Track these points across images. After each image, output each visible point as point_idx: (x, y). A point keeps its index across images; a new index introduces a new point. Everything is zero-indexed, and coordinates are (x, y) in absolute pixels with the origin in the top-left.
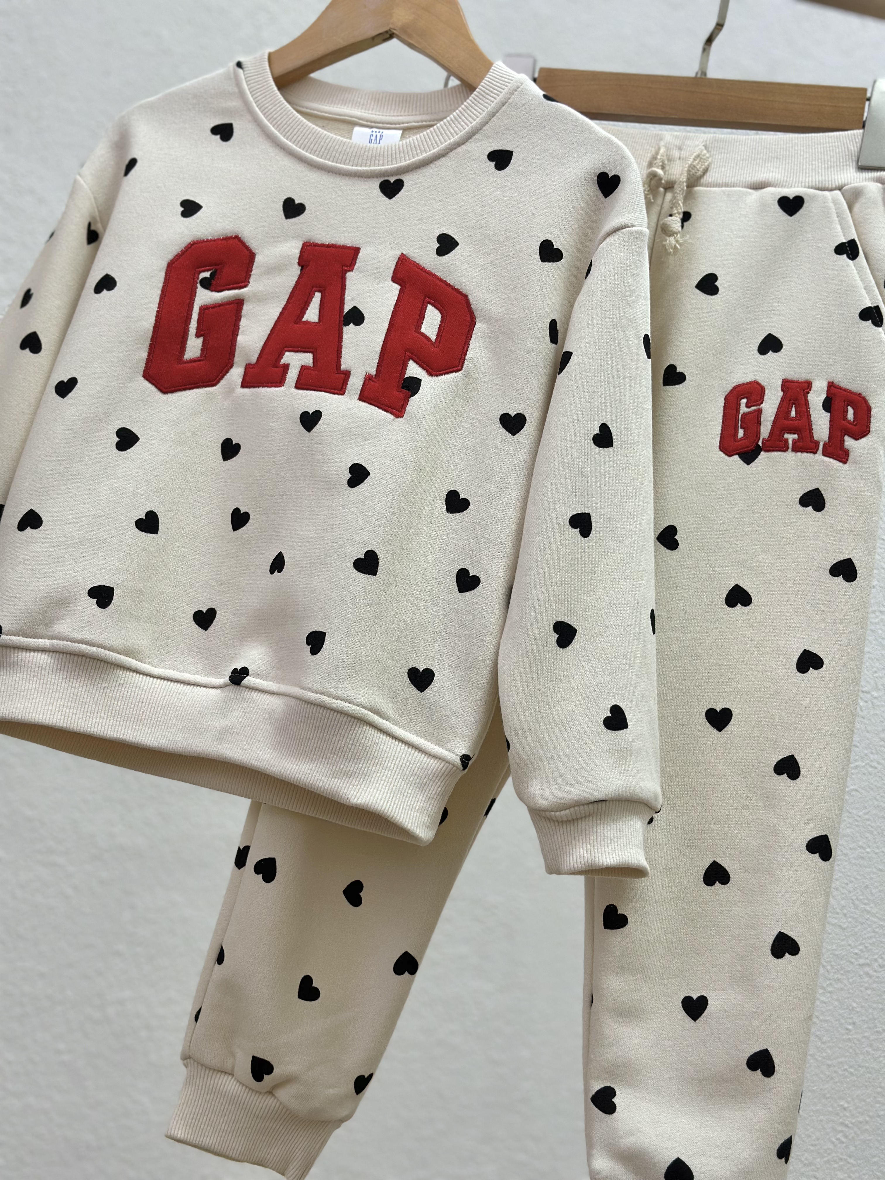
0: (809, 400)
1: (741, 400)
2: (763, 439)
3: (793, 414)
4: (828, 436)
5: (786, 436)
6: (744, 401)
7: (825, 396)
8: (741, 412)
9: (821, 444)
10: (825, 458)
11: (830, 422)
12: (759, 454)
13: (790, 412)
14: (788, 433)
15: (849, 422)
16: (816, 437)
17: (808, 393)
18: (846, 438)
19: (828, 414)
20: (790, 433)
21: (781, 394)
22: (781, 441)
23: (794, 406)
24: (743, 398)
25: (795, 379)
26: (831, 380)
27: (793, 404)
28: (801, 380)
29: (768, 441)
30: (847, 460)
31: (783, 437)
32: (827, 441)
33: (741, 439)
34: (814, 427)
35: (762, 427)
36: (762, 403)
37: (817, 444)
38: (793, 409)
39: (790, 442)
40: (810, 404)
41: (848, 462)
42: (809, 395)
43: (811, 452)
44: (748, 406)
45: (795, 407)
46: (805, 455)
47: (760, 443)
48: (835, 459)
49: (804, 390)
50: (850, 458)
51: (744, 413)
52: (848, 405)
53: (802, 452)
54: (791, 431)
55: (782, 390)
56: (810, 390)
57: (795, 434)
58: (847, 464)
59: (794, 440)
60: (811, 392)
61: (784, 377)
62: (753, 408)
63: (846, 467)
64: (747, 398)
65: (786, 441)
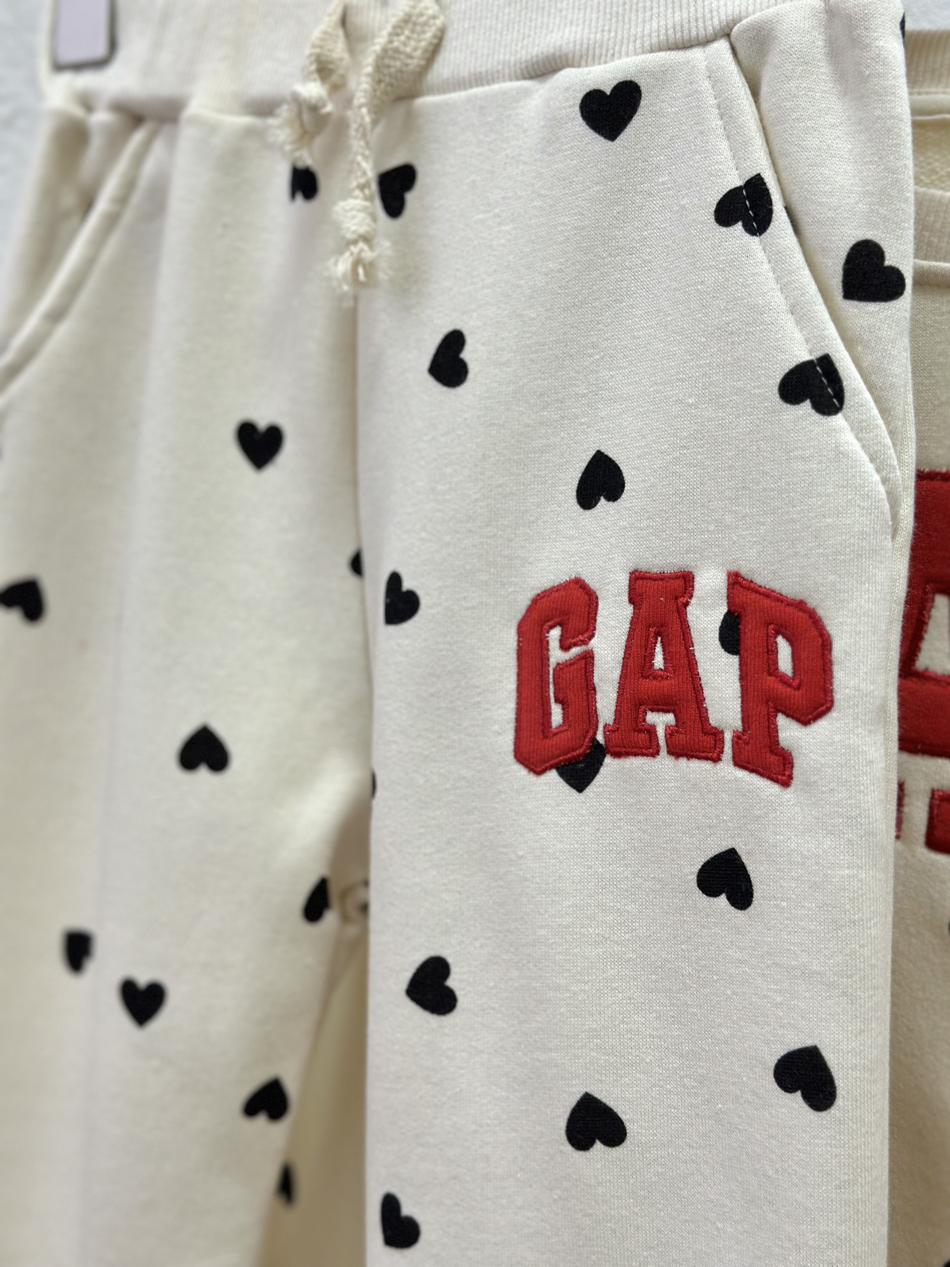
0: (691, 624)
1: (548, 632)
2: (605, 726)
3: (659, 661)
4: (739, 716)
5: (652, 718)
6: (555, 634)
7: (724, 610)
8: (553, 662)
9: (728, 737)
10: (741, 774)
11: (741, 678)
12: (600, 763)
13: (652, 655)
14: (652, 710)
15: (782, 678)
16: (714, 719)
17: (687, 604)
18: (782, 721)
19: (734, 660)
20: (658, 711)
21: (629, 610)
22: (640, 731)
23: (659, 639)
24: (552, 627)
25: (655, 570)
26: (734, 569)
27: (658, 634)
28: (668, 570)
29: (614, 731)
30: (790, 777)
31: (644, 720)
32: (740, 729)
33: (561, 729)
34: (707, 693)
35: (598, 697)
36: (592, 636)
37: (717, 735)
38: (659, 649)
39: (661, 733)
40: (695, 634)
41: (794, 782)
42: (689, 609)
43: (706, 759)
44: (565, 646)
45: (661, 642)
46: (695, 764)
47: (600, 738)
48: (762, 775)
49: (677, 598)
50: (796, 772)
51: (558, 664)
52: (778, 633)
53: (689, 756)
54: (661, 707)
55: (631, 601)
56: (691, 597)
57: (666, 711)
58: (791, 789)
59: (668, 727)
60: (693, 601)
61: (631, 567)
62: (575, 651)
63: (788, 795)
64: (560, 624)
65: (651, 731)
